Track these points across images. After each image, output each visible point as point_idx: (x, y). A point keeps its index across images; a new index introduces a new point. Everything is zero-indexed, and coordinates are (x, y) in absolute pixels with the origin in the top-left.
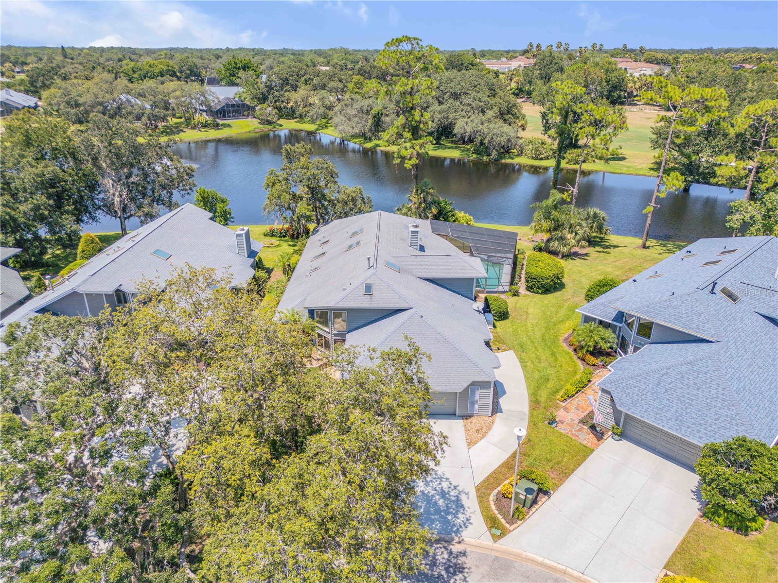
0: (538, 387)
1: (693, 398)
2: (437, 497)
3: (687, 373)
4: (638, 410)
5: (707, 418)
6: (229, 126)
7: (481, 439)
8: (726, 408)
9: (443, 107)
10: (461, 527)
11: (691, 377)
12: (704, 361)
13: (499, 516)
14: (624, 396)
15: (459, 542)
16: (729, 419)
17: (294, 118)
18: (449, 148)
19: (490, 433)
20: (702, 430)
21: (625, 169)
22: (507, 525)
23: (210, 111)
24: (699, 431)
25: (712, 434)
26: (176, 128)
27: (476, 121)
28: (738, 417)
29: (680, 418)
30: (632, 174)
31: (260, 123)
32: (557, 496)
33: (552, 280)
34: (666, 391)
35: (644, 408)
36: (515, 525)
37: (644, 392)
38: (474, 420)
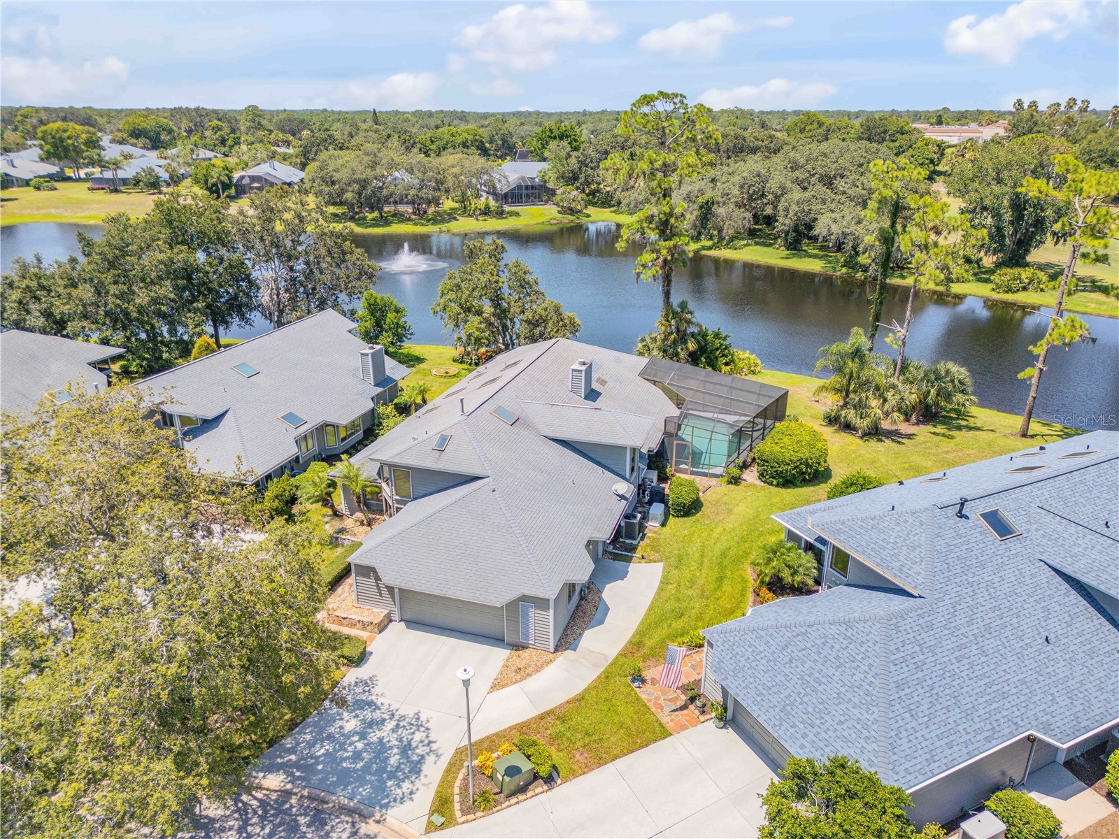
0: (657, 624)
1: (824, 680)
2: (395, 751)
3: (834, 638)
4: (736, 684)
5: (827, 718)
6: (517, 214)
7: (516, 682)
8: (864, 707)
9: (807, 194)
10: (395, 800)
11: (837, 646)
12: (870, 623)
13: (457, 798)
14: (728, 658)
15: (378, 822)
16: (859, 727)
17: (610, 207)
18: (811, 256)
19: (536, 677)
20: (811, 735)
21: (1093, 305)
22: (458, 814)
23: (493, 192)
24: (804, 736)
25: (821, 744)
26: (449, 214)
27: (848, 218)
28: (874, 727)
29: (788, 708)
30: (1103, 316)
31: (559, 212)
32: (564, 791)
33: (796, 467)
34: (791, 661)
35: (746, 682)
36: (471, 817)
37: (758, 657)
38: (526, 654)
